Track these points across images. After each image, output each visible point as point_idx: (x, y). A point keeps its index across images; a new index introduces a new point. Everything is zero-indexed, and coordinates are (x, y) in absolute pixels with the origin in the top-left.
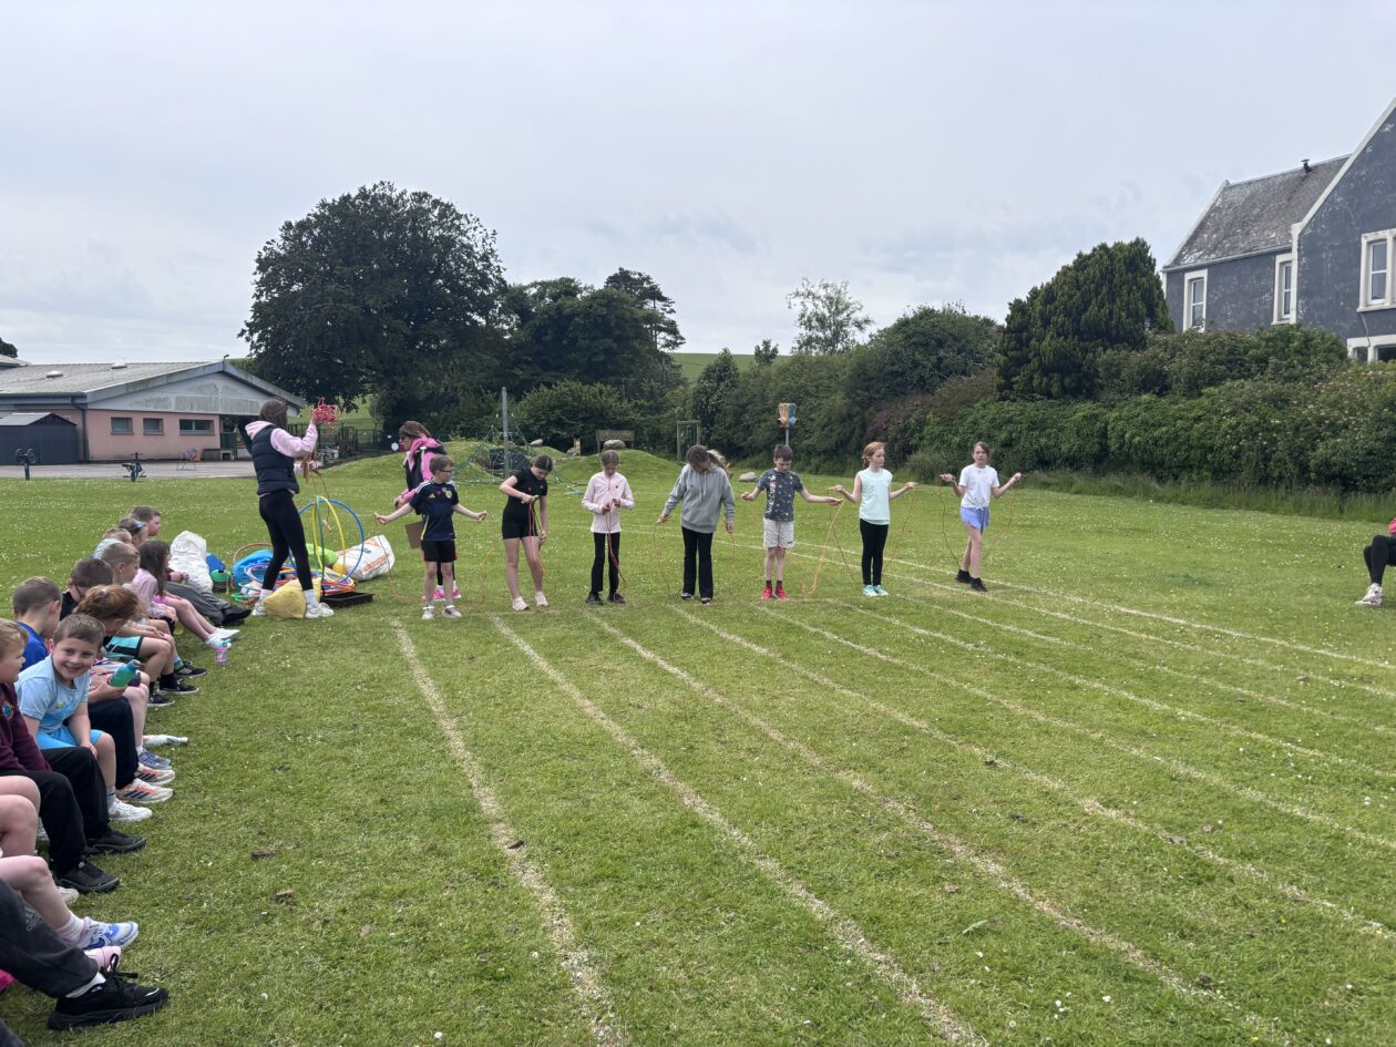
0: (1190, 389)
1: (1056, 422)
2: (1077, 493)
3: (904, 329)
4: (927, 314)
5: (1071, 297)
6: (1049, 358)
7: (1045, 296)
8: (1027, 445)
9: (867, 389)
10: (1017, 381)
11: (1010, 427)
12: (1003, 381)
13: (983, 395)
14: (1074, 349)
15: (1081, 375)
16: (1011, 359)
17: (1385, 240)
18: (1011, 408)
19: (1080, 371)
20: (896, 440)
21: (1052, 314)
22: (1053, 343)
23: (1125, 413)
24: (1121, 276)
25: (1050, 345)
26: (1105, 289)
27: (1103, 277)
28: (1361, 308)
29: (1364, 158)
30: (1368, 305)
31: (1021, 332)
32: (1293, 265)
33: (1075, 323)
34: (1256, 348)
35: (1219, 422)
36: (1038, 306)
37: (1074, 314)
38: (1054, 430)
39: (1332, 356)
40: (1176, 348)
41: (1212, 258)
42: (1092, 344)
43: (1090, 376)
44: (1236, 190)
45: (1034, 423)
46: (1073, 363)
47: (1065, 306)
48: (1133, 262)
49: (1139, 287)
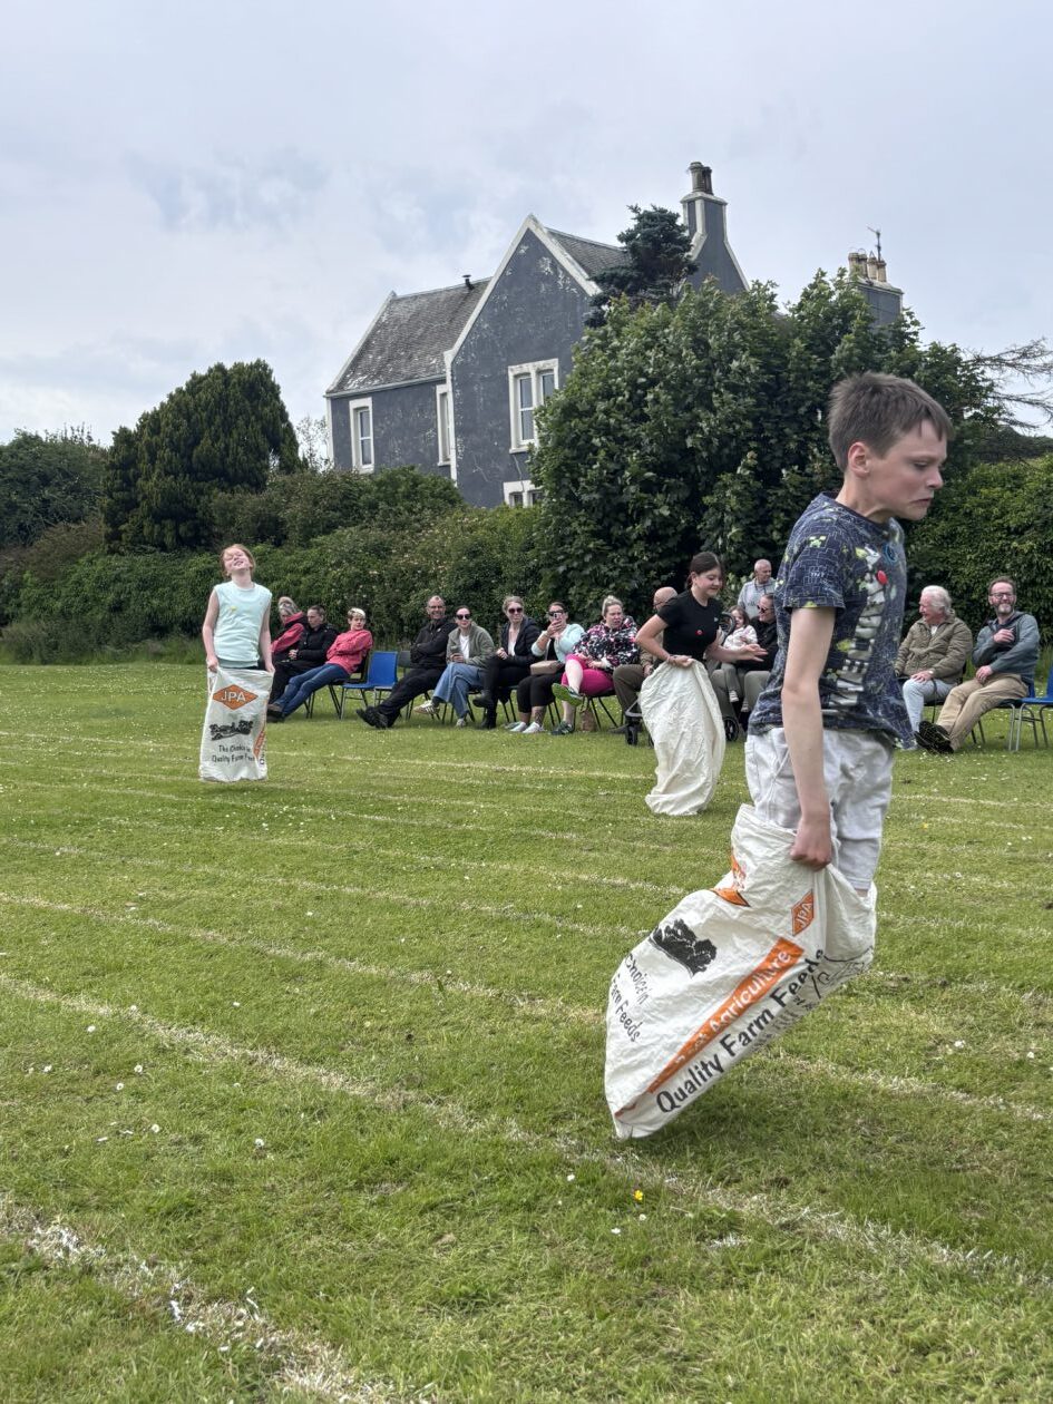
0: (303, 538)
1: (169, 579)
2: (190, 663)
4: (27, 442)
5: (177, 428)
6: (157, 501)
7: (151, 422)
8: (139, 610)
10: (125, 531)
11: (118, 587)
12: (110, 530)
13: (91, 547)
14: (186, 491)
15: (196, 522)
16: (117, 501)
17: (528, 374)
18: (119, 564)
19: (195, 518)
21: (159, 447)
22: (161, 483)
24: (237, 404)
25: (156, 485)
26: (218, 420)
27: (217, 404)
28: (513, 449)
29: (505, 281)
30: (519, 446)
31: (125, 467)
32: (450, 397)
33: (185, 460)
34: (369, 492)
35: (326, 574)
36: (146, 437)
37: (182, 447)
38: (167, 589)
39: (440, 502)
40: (292, 492)
41: (376, 384)
42: (207, 485)
43: (207, 524)
44: (402, 304)
45: (144, 581)
46: (186, 508)
47: (171, 437)
48: (252, 386)
49: (259, 418)
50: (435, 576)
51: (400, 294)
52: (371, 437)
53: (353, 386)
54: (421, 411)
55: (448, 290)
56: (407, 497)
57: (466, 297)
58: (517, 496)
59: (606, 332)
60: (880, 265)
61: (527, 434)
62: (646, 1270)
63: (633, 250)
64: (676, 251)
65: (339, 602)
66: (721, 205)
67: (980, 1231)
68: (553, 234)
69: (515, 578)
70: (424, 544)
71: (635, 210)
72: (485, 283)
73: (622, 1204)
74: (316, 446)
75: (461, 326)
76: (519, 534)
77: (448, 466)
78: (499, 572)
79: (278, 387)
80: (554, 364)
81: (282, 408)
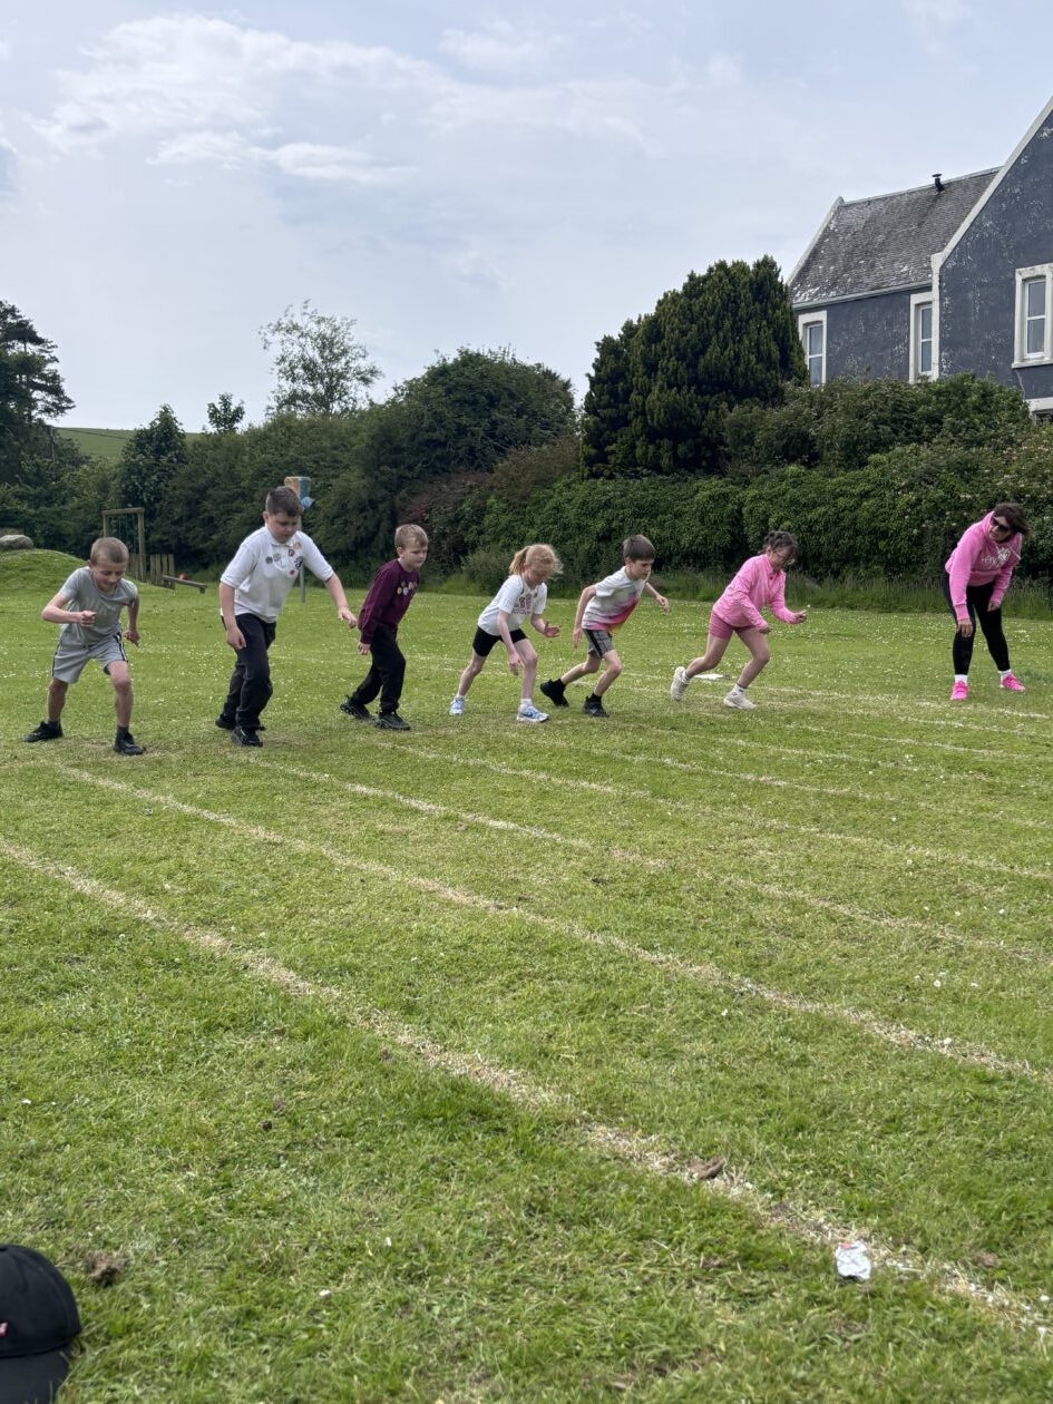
0: (848, 458)
1: (670, 506)
3: (441, 379)
5: (684, 333)
6: (658, 418)
7: (649, 330)
9: (395, 465)
10: (613, 452)
11: (608, 513)
12: (593, 451)
13: (564, 472)
14: (692, 406)
15: (700, 440)
16: (603, 420)
18: (608, 488)
19: (698, 436)
20: (444, 535)
21: (659, 356)
22: (664, 396)
23: (766, 490)
25: (659, 399)
26: (727, 323)
27: (725, 307)
28: (1016, 363)
29: (1017, 170)
30: (1023, 360)
31: (614, 382)
32: (934, 306)
33: (691, 370)
34: (926, 404)
37: (689, 356)
41: (832, 297)
42: (714, 398)
43: (712, 443)
44: (854, 210)
45: (640, 507)
46: (690, 425)
47: (678, 344)
48: (760, 288)
51: (848, 200)
52: (824, 355)
53: (802, 299)
54: (890, 324)
55: (910, 193)
57: (938, 197)
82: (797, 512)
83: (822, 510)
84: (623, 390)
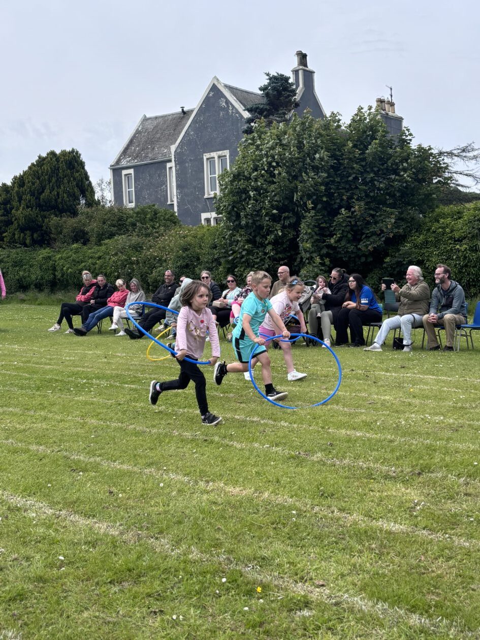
0: (98, 241)
1: (29, 261)
2: (40, 304)
5: (33, 184)
6: (22, 221)
7: (20, 181)
10: (6, 236)
14: (37, 216)
15: (42, 232)
16: (1, 221)
17: (214, 158)
18: (3, 253)
19: (42, 230)
21: (24, 193)
22: (24, 212)
23: (64, 255)
24: (64, 171)
25: (22, 213)
26: (54, 180)
27: (53, 172)
28: (206, 196)
29: (202, 111)
30: (209, 195)
31: (6, 204)
32: (174, 169)
33: (38, 200)
34: (132, 217)
35: (110, 259)
36: (16, 189)
37: (36, 194)
38: (27, 266)
39: (168, 223)
40: (92, 217)
41: (136, 162)
42: (48, 213)
43: (48, 233)
44: (150, 121)
45: (16, 262)
46: (37, 225)
47: (30, 189)
48: (70, 163)
49: (74, 179)
50: (165, 261)
51: (148, 116)
52: (133, 189)
53: (124, 163)
54: (159, 176)
55: (173, 115)
56: (151, 220)
57: (183, 117)
58: (208, 220)
59: (254, 137)
60: (392, 104)
61: (213, 188)
62: (261, 630)
63: (267, 95)
64: (289, 96)
65: (116, 274)
66: (312, 73)
67: (436, 606)
68: (226, 86)
69: (207, 262)
70: (160, 244)
71: (268, 75)
72: (192, 111)
73: (250, 593)
74: (104, 193)
75: (180, 133)
76: (209, 240)
77: (173, 204)
78: (198, 259)
79: (84, 163)
80: (227, 153)
81: (86, 174)
82: (75, 265)
83: (83, 264)
84: (10, 208)
